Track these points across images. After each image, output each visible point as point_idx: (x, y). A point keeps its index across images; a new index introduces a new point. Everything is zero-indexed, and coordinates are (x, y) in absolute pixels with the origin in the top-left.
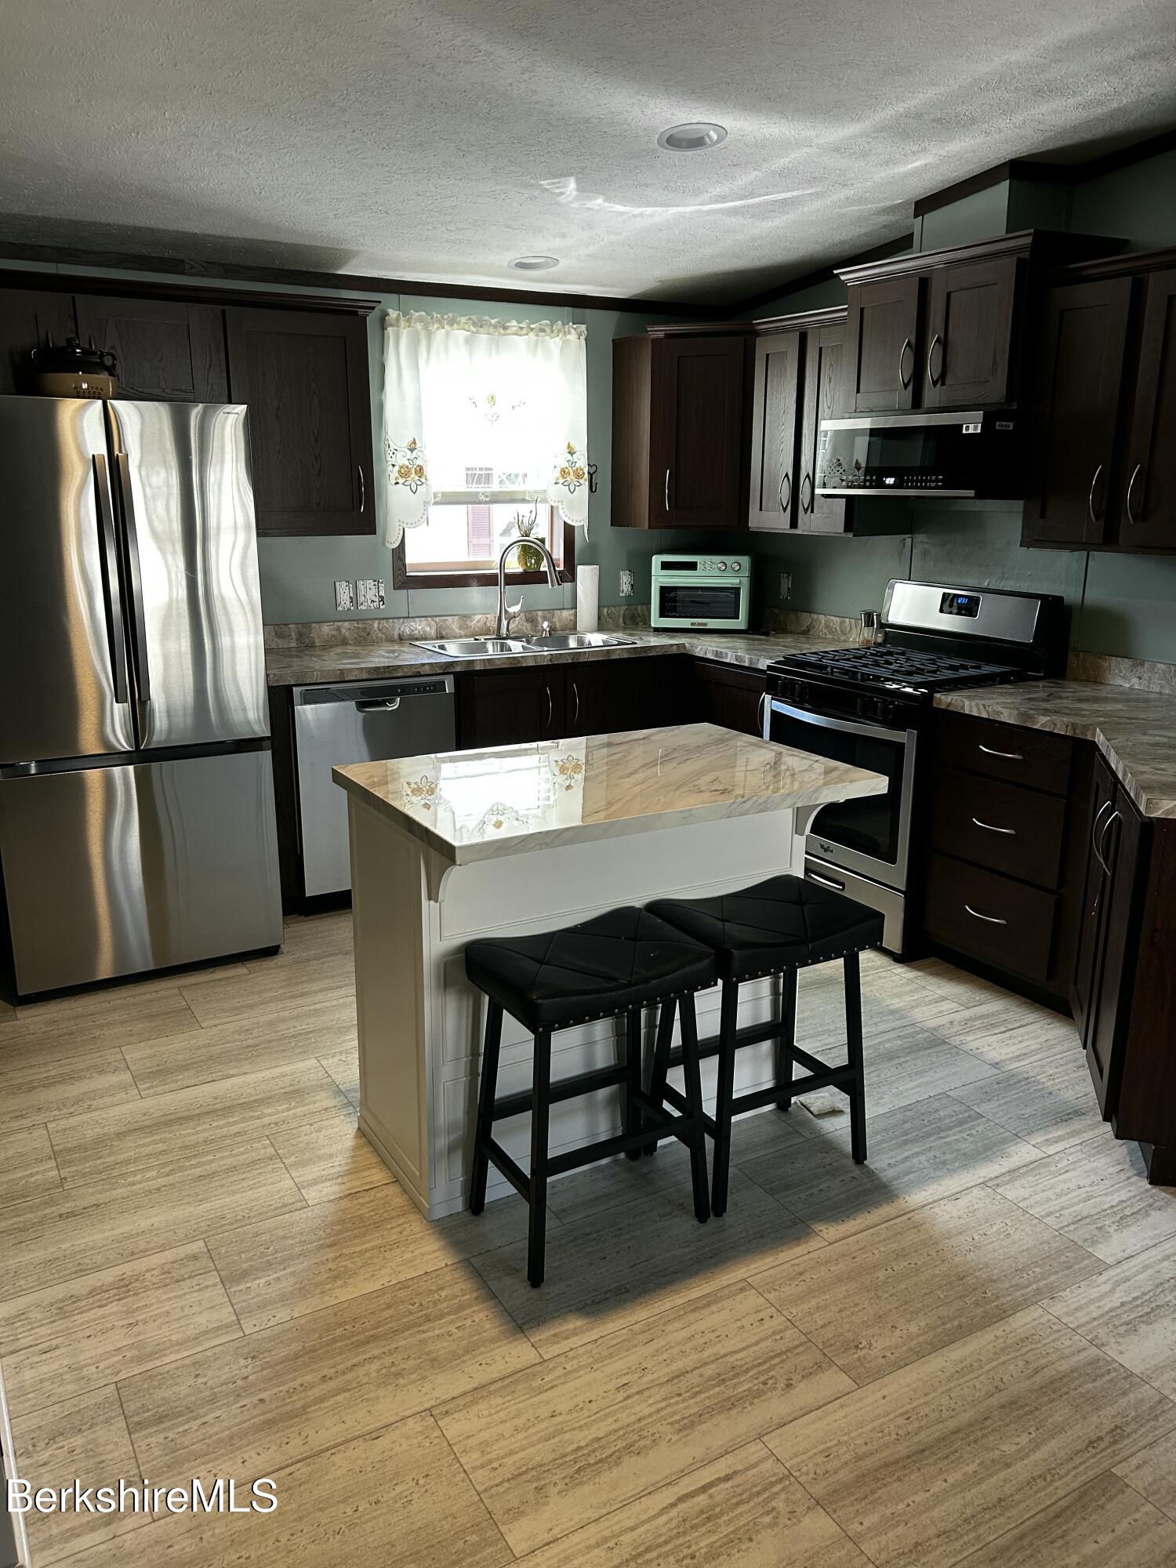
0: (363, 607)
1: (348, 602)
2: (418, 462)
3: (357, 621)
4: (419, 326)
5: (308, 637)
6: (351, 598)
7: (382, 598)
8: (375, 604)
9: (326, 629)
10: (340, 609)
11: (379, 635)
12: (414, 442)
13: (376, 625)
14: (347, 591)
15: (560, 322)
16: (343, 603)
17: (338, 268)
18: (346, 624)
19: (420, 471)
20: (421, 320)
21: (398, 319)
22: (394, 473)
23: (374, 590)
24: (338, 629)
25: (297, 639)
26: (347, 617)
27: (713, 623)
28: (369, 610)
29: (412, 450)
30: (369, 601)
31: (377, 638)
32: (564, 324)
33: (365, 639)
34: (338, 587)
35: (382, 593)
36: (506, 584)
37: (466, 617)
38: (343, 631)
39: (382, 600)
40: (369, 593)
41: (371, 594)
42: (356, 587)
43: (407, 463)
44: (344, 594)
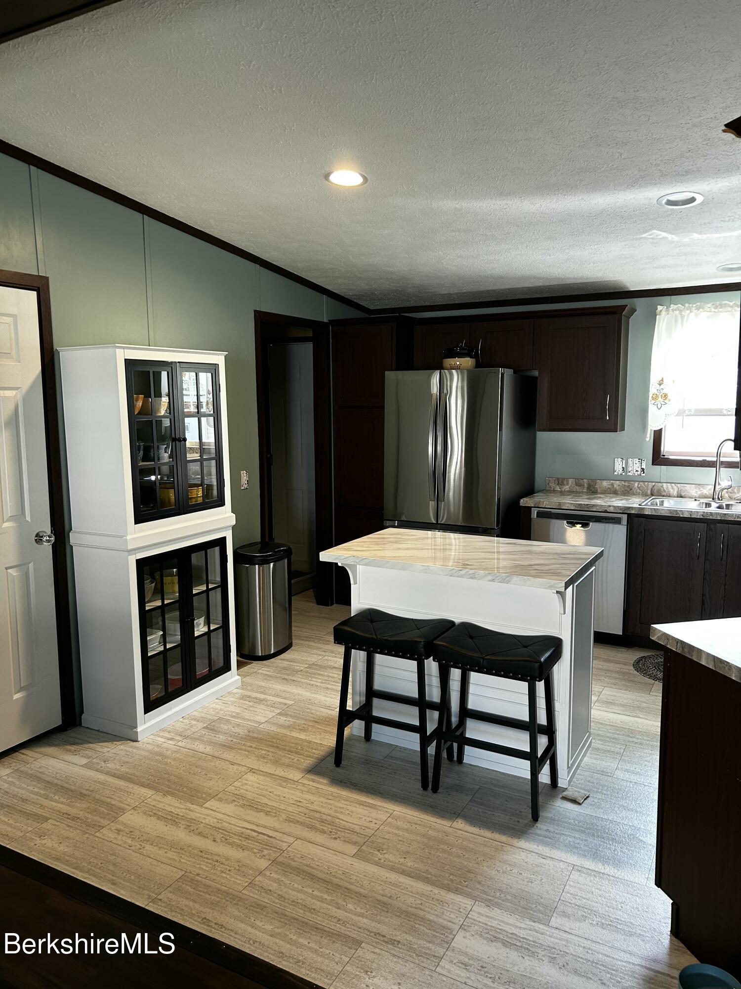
0: (630, 474)
1: (621, 470)
2: (664, 391)
3: (625, 481)
4: (676, 313)
5: (594, 488)
6: (623, 468)
7: (643, 470)
8: (638, 473)
9: (605, 484)
10: (616, 473)
11: (638, 491)
12: (662, 380)
13: (636, 485)
14: (621, 464)
16: (618, 470)
18: (618, 482)
19: (665, 396)
20: (678, 309)
23: (638, 465)
24: (612, 485)
25: (588, 488)
26: (619, 478)
28: (634, 476)
29: (660, 385)
30: (635, 471)
31: (636, 492)
33: (628, 492)
34: (616, 461)
35: (644, 467)
38: (615, 486)
39: (643, 471)
40: (635, 467)
41: (637, 467)
42: (627, 462)
43: (656, 392)
44: (619, 466)
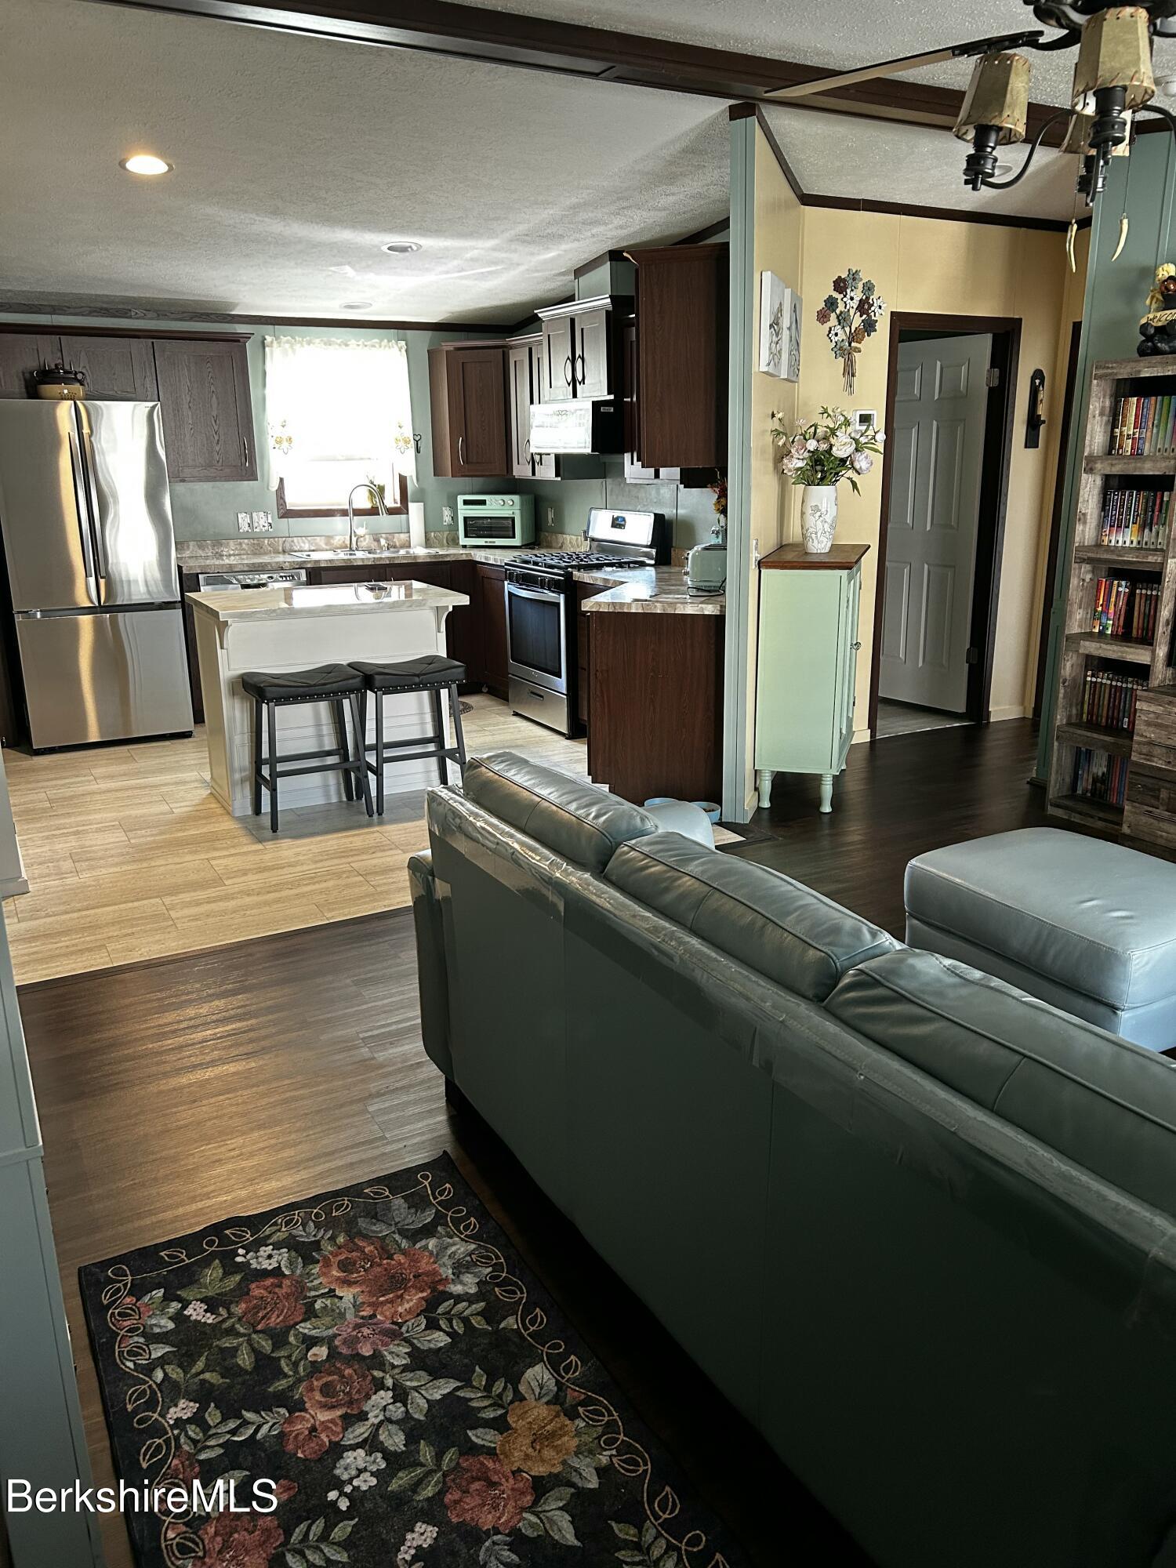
0: (257, 530)
1: (247, 526)
2: (289, 434)
3: (253, 538)
4: (287, 346)
5: (220, 550)
6: (248, 523)
8: (265, 528)
9: (232, 544)
10: (241, 530)
13: (266, 542)
14: (246, 519)
15: (386, 341)
16: (243, 527)
17: (231, 311)
18: (246, 541)
19: (290, 440)
20: (288, 342)
21: (272, 342)
22: (271, 442)
23: (265, 519)
24: (241, 544)
25: (212, 550)
26: (246, 536)
27: (499, 542)
28: (261, 532)
29: (284, 426)
30: (261, 526)
31: (267, 550)
32: (389, 341)
33: (259, 551)
34: (239, 516)
35: (270, 521)
36: (355, 515)
37: (329, 538)
38: (244, 545)
39: (270, 525)
40: (261, 521)
41: (263, 521)
42: (251, 518)
44: (243, 520)
